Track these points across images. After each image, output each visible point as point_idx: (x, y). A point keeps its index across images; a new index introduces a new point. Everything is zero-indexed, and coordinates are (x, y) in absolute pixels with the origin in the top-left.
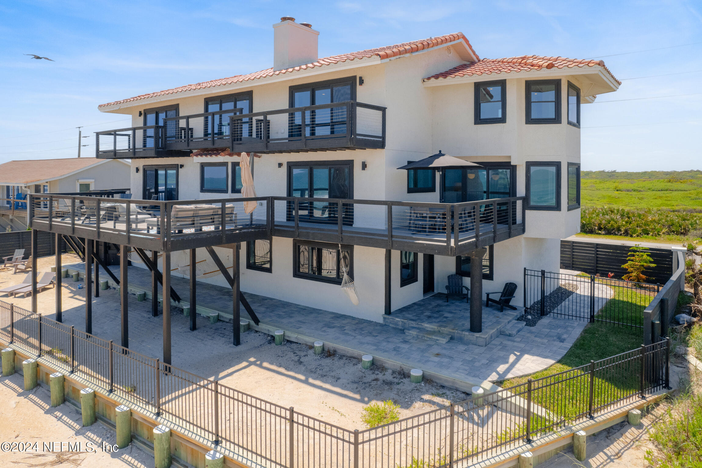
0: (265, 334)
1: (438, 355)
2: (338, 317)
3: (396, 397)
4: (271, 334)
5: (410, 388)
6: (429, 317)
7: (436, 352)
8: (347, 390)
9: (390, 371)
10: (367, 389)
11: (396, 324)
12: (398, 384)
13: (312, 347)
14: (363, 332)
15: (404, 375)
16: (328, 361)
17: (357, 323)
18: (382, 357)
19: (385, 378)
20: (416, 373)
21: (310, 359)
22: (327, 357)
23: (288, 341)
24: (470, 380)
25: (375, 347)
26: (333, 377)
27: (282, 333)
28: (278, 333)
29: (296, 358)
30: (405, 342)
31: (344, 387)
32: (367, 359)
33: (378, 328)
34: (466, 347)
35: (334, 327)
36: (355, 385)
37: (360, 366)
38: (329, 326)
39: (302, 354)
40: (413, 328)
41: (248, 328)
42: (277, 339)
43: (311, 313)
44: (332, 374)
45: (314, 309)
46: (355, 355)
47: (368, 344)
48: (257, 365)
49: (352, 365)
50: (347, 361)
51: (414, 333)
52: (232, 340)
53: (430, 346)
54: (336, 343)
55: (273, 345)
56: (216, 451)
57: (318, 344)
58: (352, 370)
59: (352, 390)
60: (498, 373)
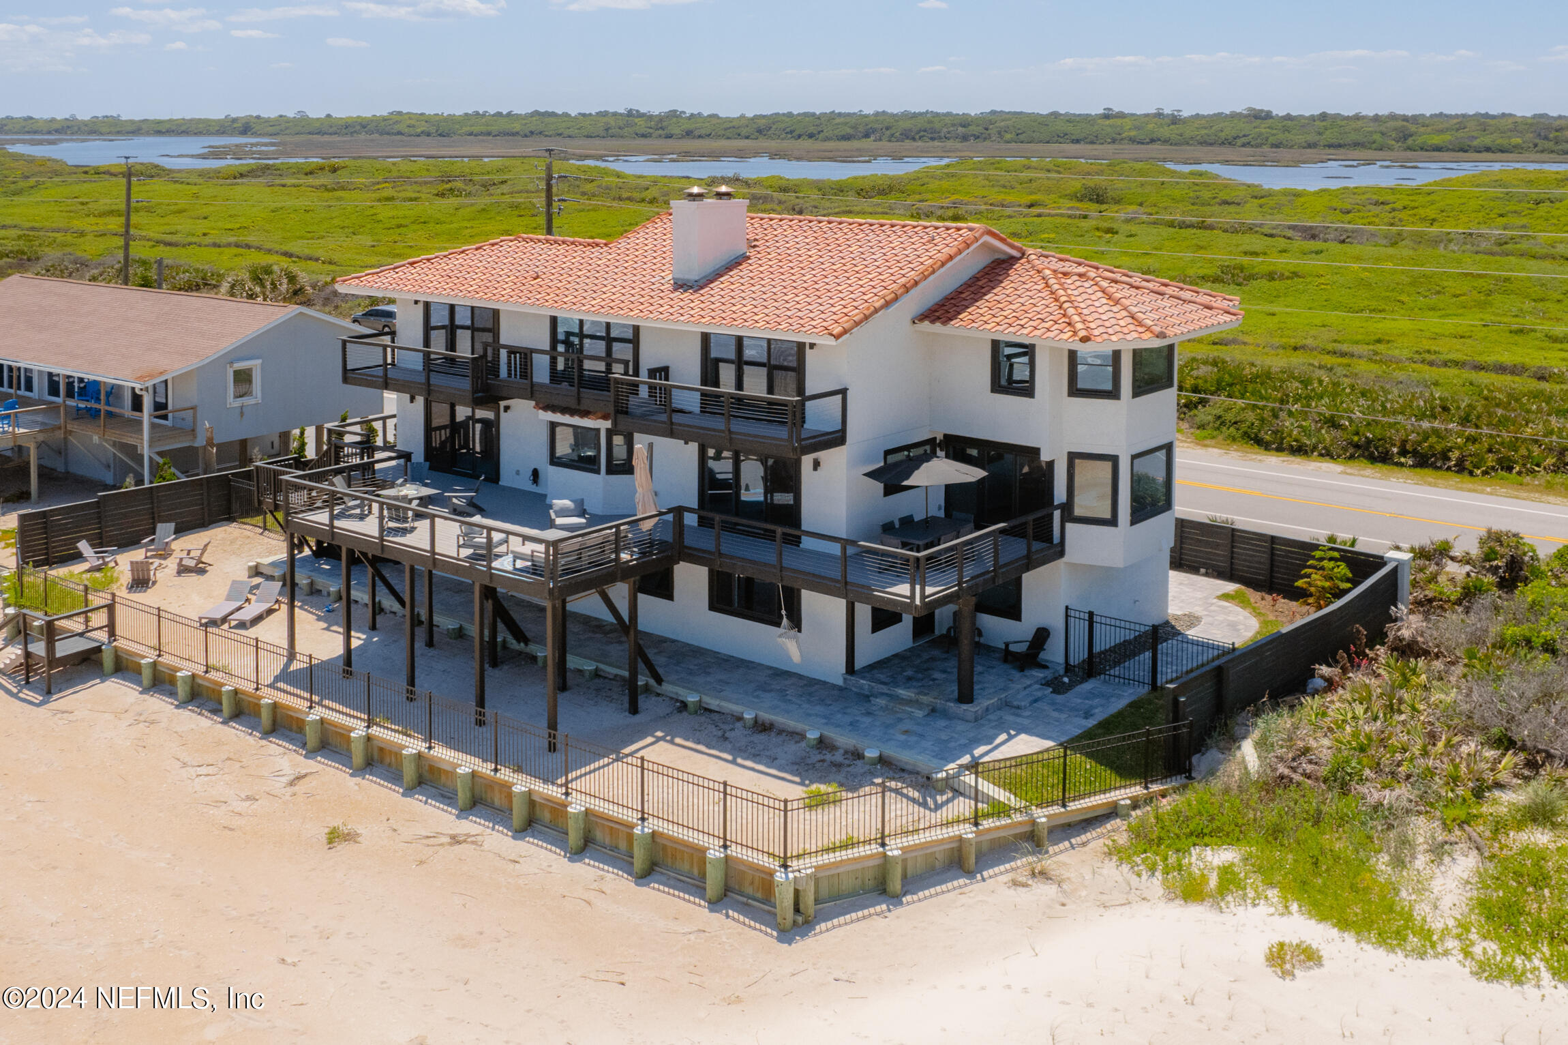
0: (672, 698)
1: (906, 732)
2: (778, 675)
3: (843, 780)
4: (681, 698)
5: (862, 771)
6: (909, 679)
7: (905, 729)
8: (786, 772)
9: (841, 751)
10: (810, 772)
11: (861, 688)
12: (849, 766)
13: (740, 719)
14: (812, 699)
15: (858, 756)
16: (762, 737)
17: (806, 685)
18: (833, 734)
19: (833, 758)
20: (872, 753)
21: (738, 733)
22: (761, 732)
23: (706, 709)
24: (934, 763)
25: (824, 721)
26: (769, 757)
27: (698, 699)
28: (692, 698)
29: (720, 733)
30: (869, 714)
31: (780, 769)
32: (812, 735)
33: (836, 692)
34: (948, 723)
35: (771, 691)
36: (796, 767)
37: (803, 744)
38: (764, 688)
39: (727, 727)
40: (883, 694)
41: (647, 689)
42: (691, 707)
43: (738, 667)
44: (768, 753)
45: (742, 661)
46: (798, 730)
47: (817, 715)
48: (667, 741)
49: (793, 742)
50: (787, 738)
51: (882, 702)
52: (627, 705)
53: (900, 720)
54: (773, 714)
55: (685, 714)
56: (643, 827)
57: (748, 716)
58: (793, 748)
59: (792, 773)
60: (973, 756)
